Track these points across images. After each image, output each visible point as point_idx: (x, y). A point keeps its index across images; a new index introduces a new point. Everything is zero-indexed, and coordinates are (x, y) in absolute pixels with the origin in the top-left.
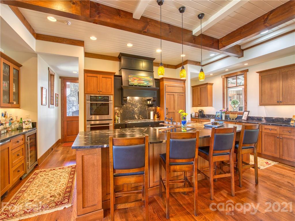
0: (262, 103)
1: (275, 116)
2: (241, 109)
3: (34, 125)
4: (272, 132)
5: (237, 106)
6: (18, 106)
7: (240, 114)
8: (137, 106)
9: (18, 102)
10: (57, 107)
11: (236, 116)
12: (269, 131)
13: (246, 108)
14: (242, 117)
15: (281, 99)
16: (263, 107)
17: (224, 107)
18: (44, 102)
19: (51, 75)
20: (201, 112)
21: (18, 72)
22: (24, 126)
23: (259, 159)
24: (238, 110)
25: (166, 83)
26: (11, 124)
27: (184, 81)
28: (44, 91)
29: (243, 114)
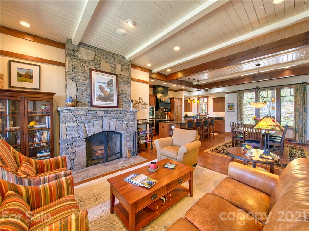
0: (214, 111)
1: (218, 116)
2: (205, 113)
4: (218, 122)
5: (204, 112)
7: (205, 116)
11: (204, 117)
12: (216, 122)
13: (208, 113)
14: (206, 117)
15: (220, 110)
16: (214, 113)
17: (198, 113)
20: (186, 115)
23: (214, 133)
24: (204, 114)
25: (174, 100)
27: (181, 99)
29: (206, 116)
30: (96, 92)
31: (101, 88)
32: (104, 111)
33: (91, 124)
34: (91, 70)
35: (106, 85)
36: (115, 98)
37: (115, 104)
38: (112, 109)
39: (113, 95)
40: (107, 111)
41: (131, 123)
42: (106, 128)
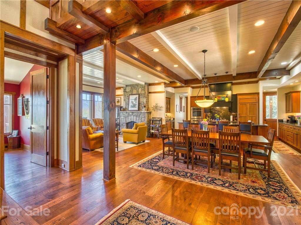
3: (174, 119)
6: (170, 112)
8: (222, 112)
9: (170, 111)
10: (184, 113)
18: (177, 111)
19: (181, 98)
21: (170, 101)
22: (171, 119)
25: (239, 97)
26: (168, 118)
28: (177, 106)
30: (131, 104)
31: (132, 102)
32: (132, 112)
33: (127, 118)
34: (129, 95)
35: (134, 100)
36: (137, 106)
37: (137, 109)
38: (135, 111)
39: (136, 105)
40: (133, 112)
41: (143, 119)
42: (132, 120)
